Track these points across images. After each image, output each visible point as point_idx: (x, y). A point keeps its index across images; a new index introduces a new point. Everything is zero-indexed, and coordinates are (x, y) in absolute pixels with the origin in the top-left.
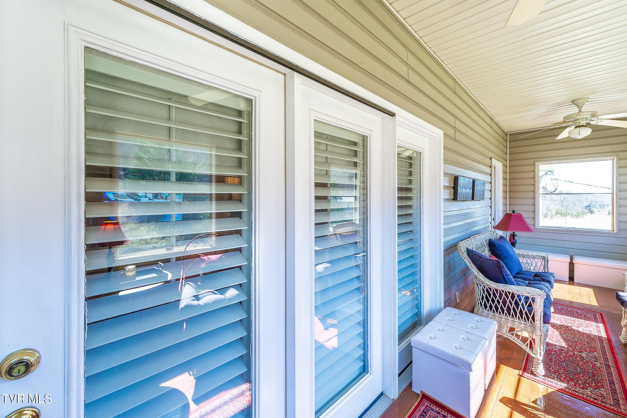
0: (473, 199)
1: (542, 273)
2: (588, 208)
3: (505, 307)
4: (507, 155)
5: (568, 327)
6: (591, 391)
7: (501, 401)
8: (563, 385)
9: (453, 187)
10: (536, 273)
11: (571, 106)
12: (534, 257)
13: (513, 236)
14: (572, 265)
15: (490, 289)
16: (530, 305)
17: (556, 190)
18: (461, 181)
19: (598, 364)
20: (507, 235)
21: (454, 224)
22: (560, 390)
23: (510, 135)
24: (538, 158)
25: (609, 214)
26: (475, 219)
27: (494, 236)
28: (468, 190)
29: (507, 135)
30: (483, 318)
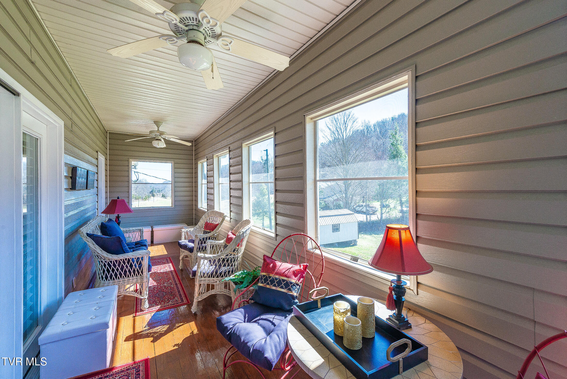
0: (87, 188)
1: (139, 241)
2: (151, 193)
3: (122, 272)
4: (107, 150)
5: (155, 272)
6: (172, 302)
7: (125, 341)
8: (158, 307)
9: (71, 177)
10: (136, 242)
11: (153, 124)
12: (134, 231)
13: (118, 217)
14: (152, 232)
15: (111, 262)
16: (140, 263)
17: (138, 180)
18: (79, 172)
19: (172, 286)
20: (113, 217)
21: (72, 213)
22: (159, 310)
23: (109, 133)
24: (131, 156)
25: (162, 197)
26: (87, 207)
27: (103, 220)
28: (83, 179)
29: (107, 132)
30: (106, 288)
